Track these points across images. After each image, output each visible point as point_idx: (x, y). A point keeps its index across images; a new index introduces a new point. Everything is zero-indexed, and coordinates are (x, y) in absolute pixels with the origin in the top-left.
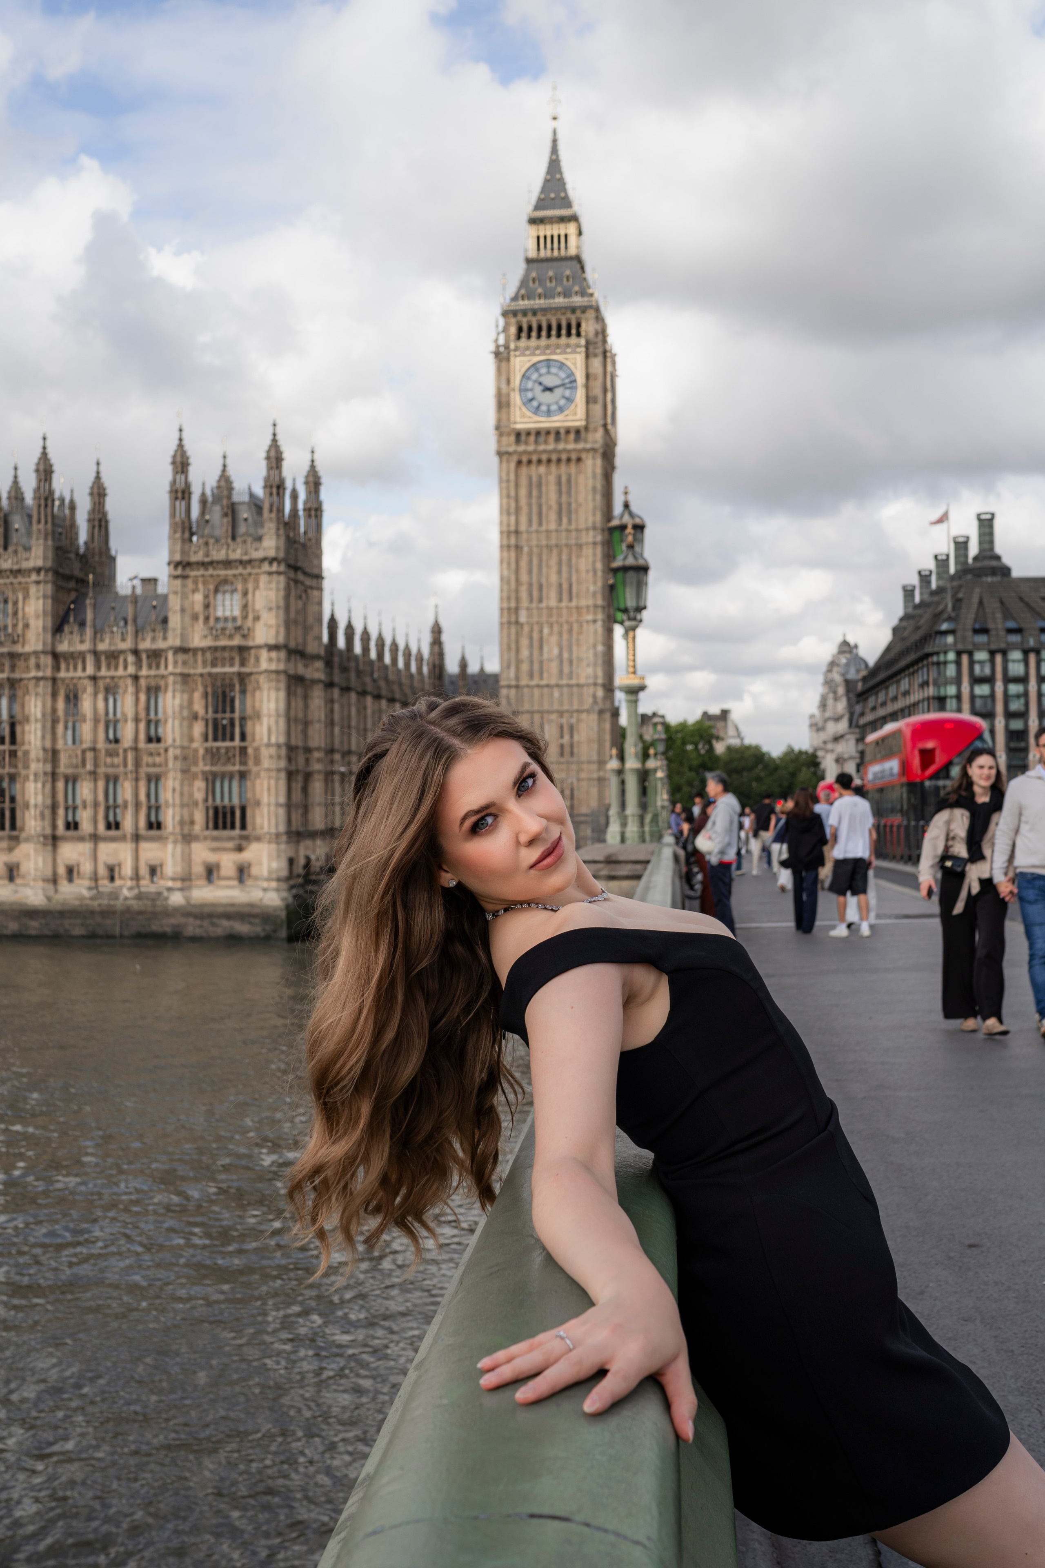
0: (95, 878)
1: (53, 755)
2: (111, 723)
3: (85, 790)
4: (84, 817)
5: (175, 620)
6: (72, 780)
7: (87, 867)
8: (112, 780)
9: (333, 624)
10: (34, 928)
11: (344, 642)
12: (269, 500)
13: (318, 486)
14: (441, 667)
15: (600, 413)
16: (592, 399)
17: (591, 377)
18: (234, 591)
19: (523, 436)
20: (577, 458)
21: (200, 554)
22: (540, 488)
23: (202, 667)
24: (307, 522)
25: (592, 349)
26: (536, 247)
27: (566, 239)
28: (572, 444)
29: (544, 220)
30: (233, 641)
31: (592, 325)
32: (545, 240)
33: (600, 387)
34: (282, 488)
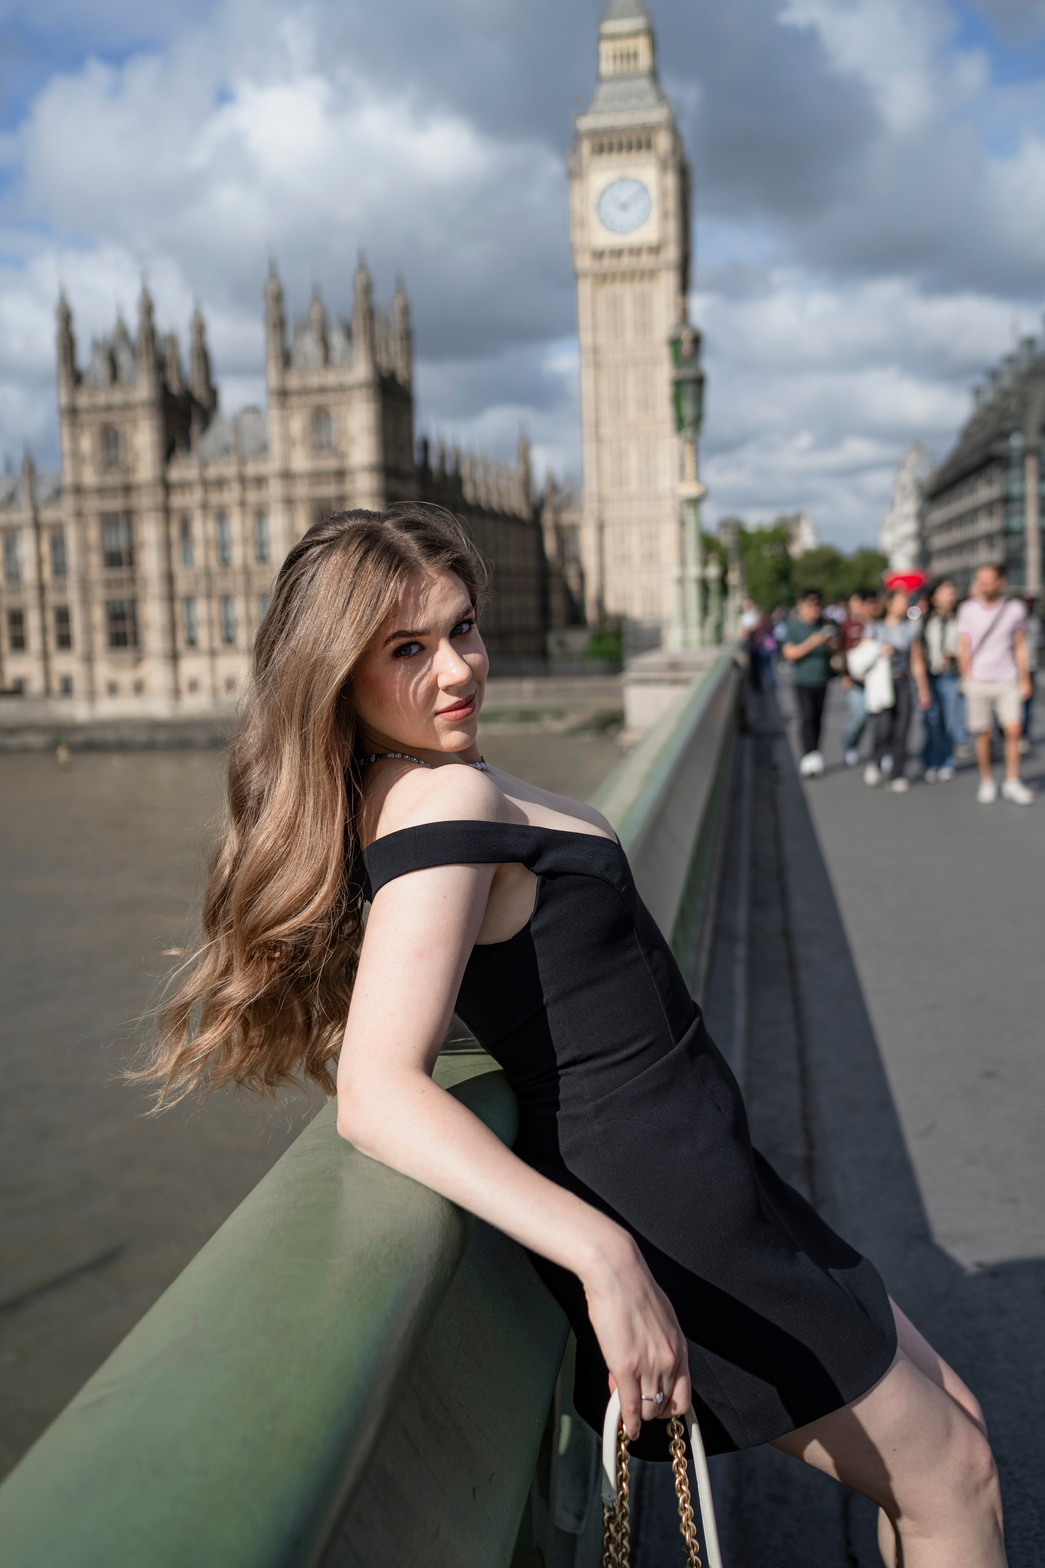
0: (215, 691)
1: (170, 578)
2: (223, 546)
3: (201, 609)
4: (202, 635)
5: (276, 447)
6: (189, 601)
7: (206, 681)
8: (226, 599)
9: (425, 446)
10: (162, 736)
11: (434, 461)
12: (358, 327)
13: (406, 311)
14: (527, 482)
15: (672, 228)
16: (665, 216)
17: (664, 194)
18: (327, 415)
19: (599, 255)
20: (651, 274)
21: (294, 382)
22: (615, 303)
23: (302, 490)
24: (396, 346)
25: (663, 167)
26: (607, 67)
27: (636, 55)
28: (646, 261)
29: (614, 37)
30: (330, 463)
31: (663, 142)
32: (615, 57)
33: (672, 204)
34: (370, 314)
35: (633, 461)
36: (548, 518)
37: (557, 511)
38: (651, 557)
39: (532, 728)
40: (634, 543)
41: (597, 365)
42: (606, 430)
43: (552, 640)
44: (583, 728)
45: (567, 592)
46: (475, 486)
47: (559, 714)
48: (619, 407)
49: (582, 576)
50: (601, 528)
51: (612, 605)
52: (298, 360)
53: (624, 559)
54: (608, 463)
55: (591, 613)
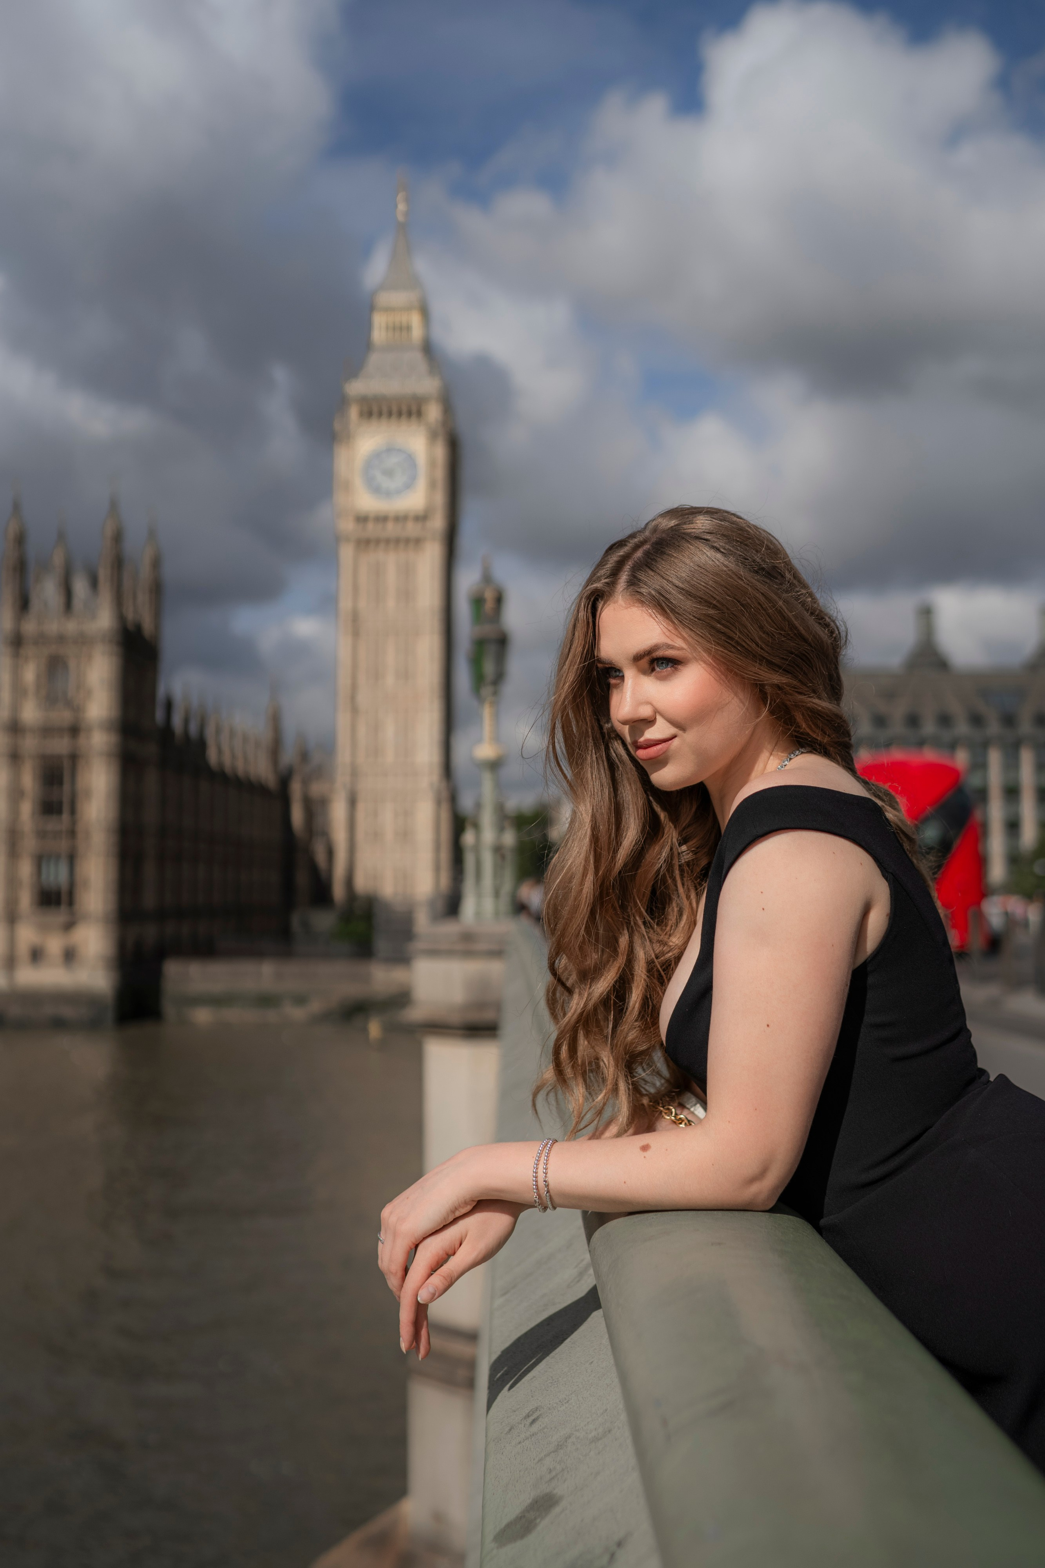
9: (169, 706)
11: (177, 721)
12: (104, 574)
13: (156, 563)
14: (276, 747)
15: (440, 499)
16: (432, 485)
17: (432, 464)
18: (65, 666)
19: (362, 519)
20: (418, 542)
21: (30, 627)
22: (378, 571)
23: (30, 744)
24: (143, 599)
25: (433, 436)
26: (379, 335)
27: (409, 328)
28: (411, 529)
29: (388, 309)
30: (64, 716)
31: (433, 412)
32: (387, 328)
33: (440, 473)
34: (119, 563)
35: (390, 731)
36: (296, 789)
37: (306, 782)
38: (405, 835)
39: (272, 1016)
40: (388, 819)
41: (356, 633)
42: (363, 698)
43: (295, 921)
44: (326, 1017)
45: (313, 868)
46: (220, 751)
47: (300, 1000)
48: (377, 675)
49: (330, 853)
50: (353, 802)
51: (361, 884)
52: (35, 604)
53: (377, 836)
54: (362, 731)
55: (338, 892)
